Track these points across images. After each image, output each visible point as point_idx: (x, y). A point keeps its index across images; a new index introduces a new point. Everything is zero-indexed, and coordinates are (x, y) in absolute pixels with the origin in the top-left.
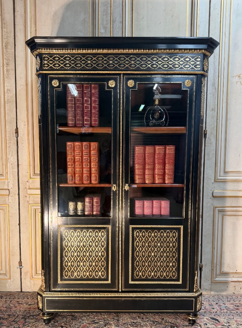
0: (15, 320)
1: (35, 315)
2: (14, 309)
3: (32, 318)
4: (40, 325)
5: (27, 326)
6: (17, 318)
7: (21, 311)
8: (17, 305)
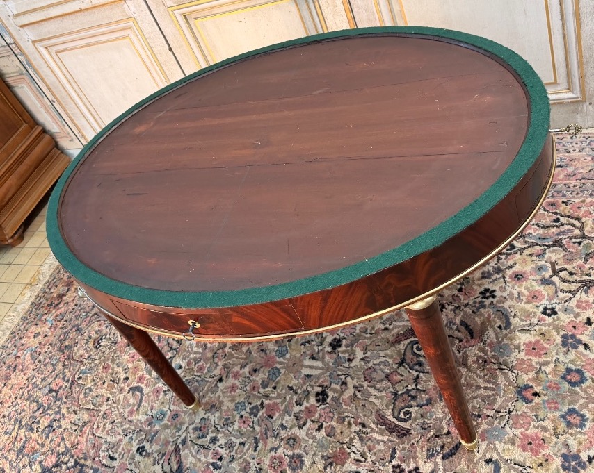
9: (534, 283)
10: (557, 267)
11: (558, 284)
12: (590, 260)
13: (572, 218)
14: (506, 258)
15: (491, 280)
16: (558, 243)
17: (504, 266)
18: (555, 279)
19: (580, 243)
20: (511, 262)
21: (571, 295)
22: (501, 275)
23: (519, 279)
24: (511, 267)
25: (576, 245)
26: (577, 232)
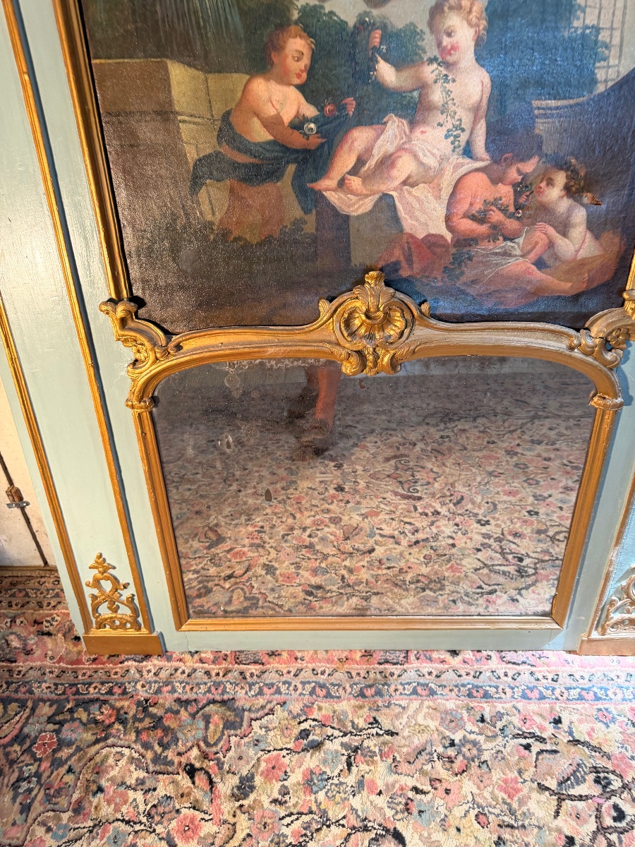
0: (26, 730)
1: (92, 701)
2: (22, 665)
3: (84, 717)
4: (111, 761)
5: (66, 767)
6: (31, 721)
7: (44, 674)
8: (32, 641)
14: (621, 840)
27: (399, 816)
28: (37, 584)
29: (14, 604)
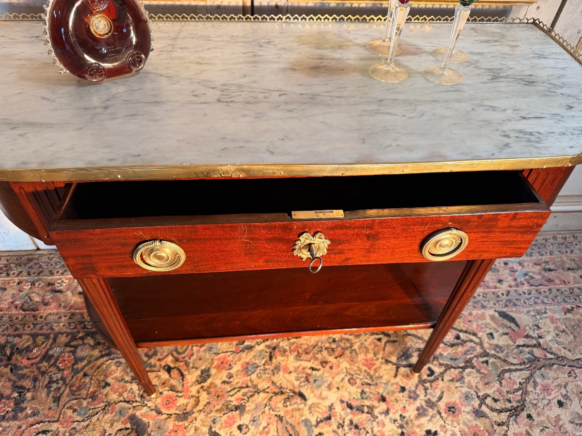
9: (469, 417)
10: (481, 394)
11: (489, 415)
12: (503, 382)
13: (470, 333)
14: (431, 386)
15: (428, 418)
16: (469, 364)
17: (433, 397)
18: (484, 408)
19: (487, 362)
20: (438, 393)
21: (505, 428)
22: (435, 408)
23: (454, 412)
24: (440, 398)
25: (485, 364)
26: (479, 349)
27: (303, 384)
28: (47, 259)
29: (32, 273)
